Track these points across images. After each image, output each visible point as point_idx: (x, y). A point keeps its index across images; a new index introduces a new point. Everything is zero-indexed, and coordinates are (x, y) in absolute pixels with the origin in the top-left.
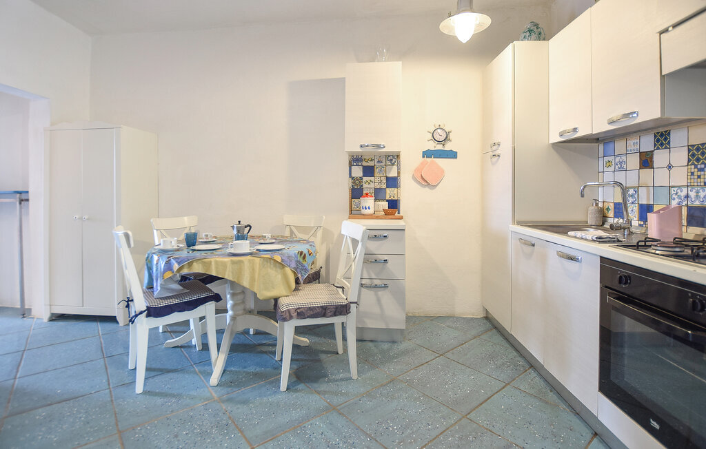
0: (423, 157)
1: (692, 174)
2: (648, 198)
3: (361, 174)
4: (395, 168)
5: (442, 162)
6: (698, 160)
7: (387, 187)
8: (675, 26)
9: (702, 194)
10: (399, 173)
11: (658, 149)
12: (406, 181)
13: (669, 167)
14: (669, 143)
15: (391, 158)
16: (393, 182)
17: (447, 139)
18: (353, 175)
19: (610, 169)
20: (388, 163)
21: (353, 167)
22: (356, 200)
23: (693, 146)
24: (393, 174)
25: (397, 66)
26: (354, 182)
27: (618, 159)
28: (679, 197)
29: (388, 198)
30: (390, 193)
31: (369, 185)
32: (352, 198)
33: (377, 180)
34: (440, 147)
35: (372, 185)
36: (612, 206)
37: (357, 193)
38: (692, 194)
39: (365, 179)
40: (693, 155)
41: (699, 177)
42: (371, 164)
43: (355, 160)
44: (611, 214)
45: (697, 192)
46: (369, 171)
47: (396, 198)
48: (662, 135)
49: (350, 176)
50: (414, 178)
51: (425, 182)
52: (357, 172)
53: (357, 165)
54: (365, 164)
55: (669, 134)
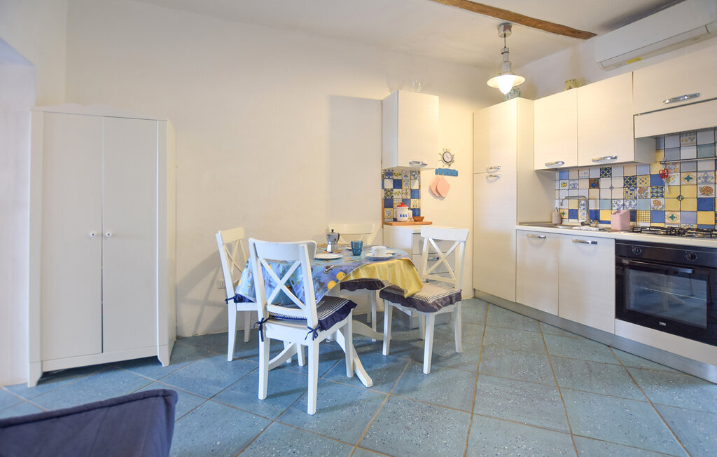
0: (436, 174)
1: (627, 192)
2: (596, 206)
3: (391, 187)
4: (417, 181)
5: (448, 178)
6: (630, 185)
7: (412, 198)
8: (641, 114)
9: (633, 204)
10: (420, 186)
11: (603, 177)
12: (425, 193)
13: (611, 188)
14: (611, 174)
15: (414, 173)
16: (415, 194)
17: (452, 161)
18: (386, 187)
19: (565, 188)
20: (412, 177)
21: (386, 180)
22: (388, 209)
23: (627, 177)
24: (415, 187)
25: (436, 99)
26: (386, 194)
27: (571, 182)
28: (618, 205)
29: (412, 207)
30: (414, 202)
31: (398, 195)
32: (385, 207)
33: (404, 192)
34: (446, 167)
35: (400, 196)
36: (567, 211)
37: (388, 203)
38: (627, 204)
39: (395, 190)
40: (627, 182)
41: (631, 194)
42: (399, 178)
43: (388, 174)
44: (566, 216)
45: (630, 202)
46: (398, 184)
47: (418, 207)
48: (606, 169)
49: (383, 187)
50: (431, 190)
51: (437, 194)
52: (389, 184)
53: (389, 178)
54: (395, 178)
55: (611, 169)
